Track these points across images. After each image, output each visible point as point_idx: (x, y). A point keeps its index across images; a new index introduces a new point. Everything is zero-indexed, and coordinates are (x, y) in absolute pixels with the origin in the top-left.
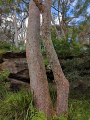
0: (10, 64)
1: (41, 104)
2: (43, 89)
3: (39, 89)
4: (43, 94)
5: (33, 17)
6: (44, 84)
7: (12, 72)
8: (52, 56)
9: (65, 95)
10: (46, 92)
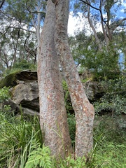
0: (24, 87)
1: (51, 140)
2: (55, 119)
3: (50, 117)
4: (55, 126)
5: (50, 17)
6: (57, 111)
7: (26, 99)
8: (67, 67)
9: (87, 128)
10: (61, 123)
